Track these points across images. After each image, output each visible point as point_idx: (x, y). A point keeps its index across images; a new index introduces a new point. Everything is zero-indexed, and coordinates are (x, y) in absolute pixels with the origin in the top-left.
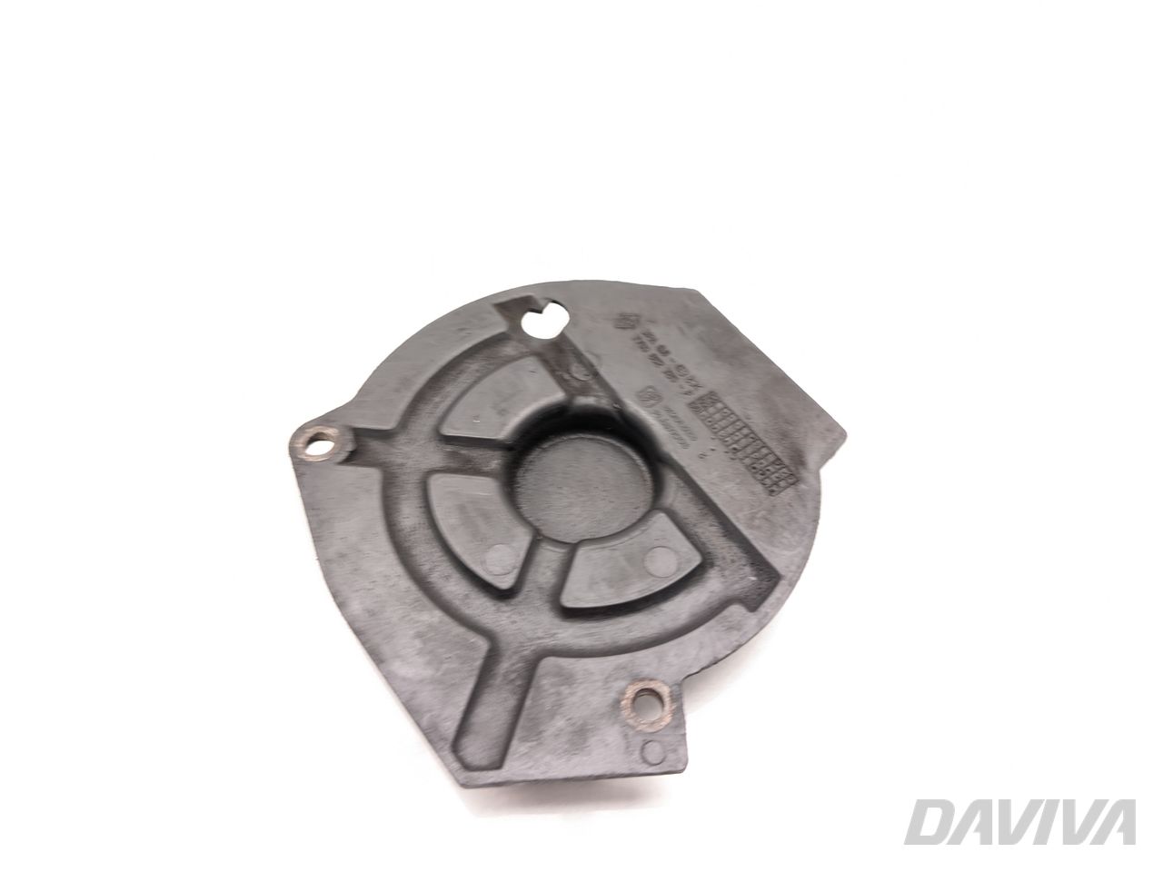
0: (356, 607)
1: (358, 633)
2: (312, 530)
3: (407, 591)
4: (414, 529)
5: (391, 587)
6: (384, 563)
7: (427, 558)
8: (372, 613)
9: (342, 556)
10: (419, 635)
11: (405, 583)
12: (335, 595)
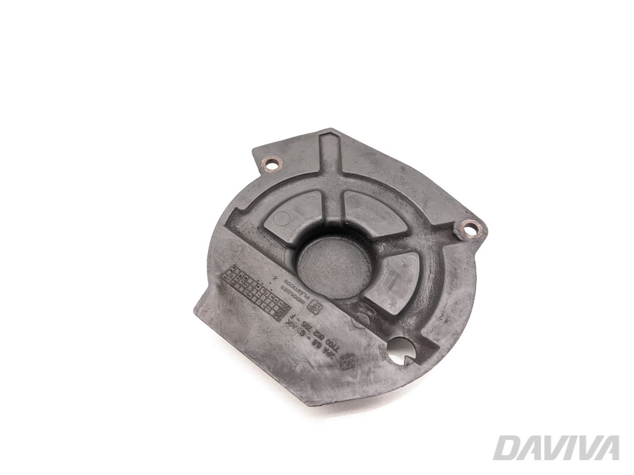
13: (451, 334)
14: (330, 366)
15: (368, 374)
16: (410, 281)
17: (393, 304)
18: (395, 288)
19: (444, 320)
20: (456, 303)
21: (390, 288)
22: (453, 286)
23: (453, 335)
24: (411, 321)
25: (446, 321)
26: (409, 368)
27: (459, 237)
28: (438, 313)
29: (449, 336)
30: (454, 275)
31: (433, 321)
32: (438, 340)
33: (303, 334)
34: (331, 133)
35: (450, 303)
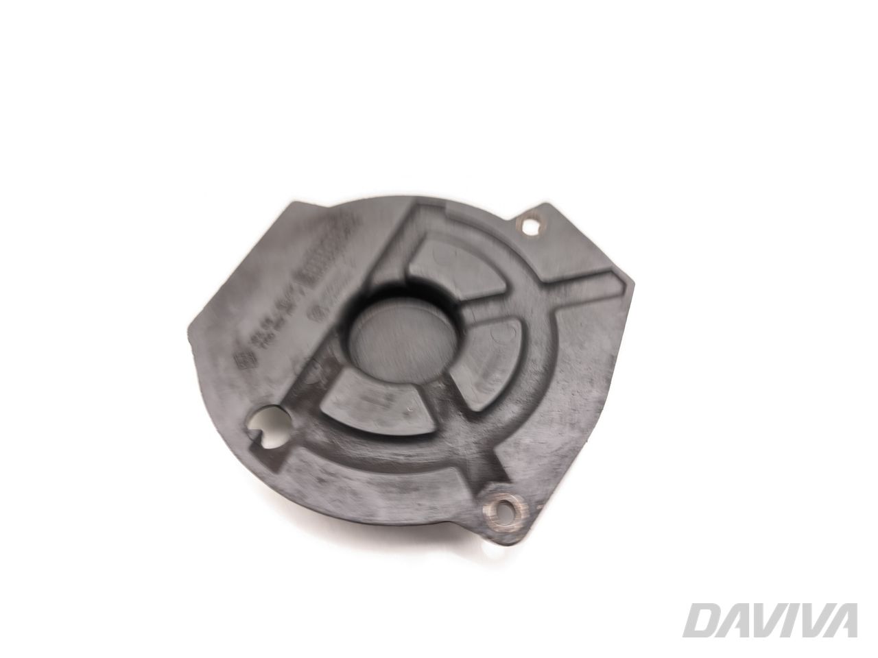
0: (595, 394)
1: (609, 381)
2: (573, 459)
3: (562, 371)
4: (517, 402)
5: (568, 382)
6: (556, 398)
7: (531, 381)
8: (591, 381)
9: (572, 425)
10: (582, 346)
11: (559, 375)
12: (600, 411)
13: (300, 488)
14: (238, 342)
15: (232, 386)
16: (382, 423)
17: (338, 404)
18: (365, 404)
19: (324, 477)
20: (354, 493)
21: (366, 398)
22: (384, 487)
23: (299, 492)
24: (319, 436)
25: (321, 481)
26: (243, 435)
27: (483, 493)
28: (334, 467)
29: (297, 486)
30: (405, 489)
31: (318, 461)
32: (288, 471)
33: (279, 305)
34: (625, 286)
35: (355, 485)
